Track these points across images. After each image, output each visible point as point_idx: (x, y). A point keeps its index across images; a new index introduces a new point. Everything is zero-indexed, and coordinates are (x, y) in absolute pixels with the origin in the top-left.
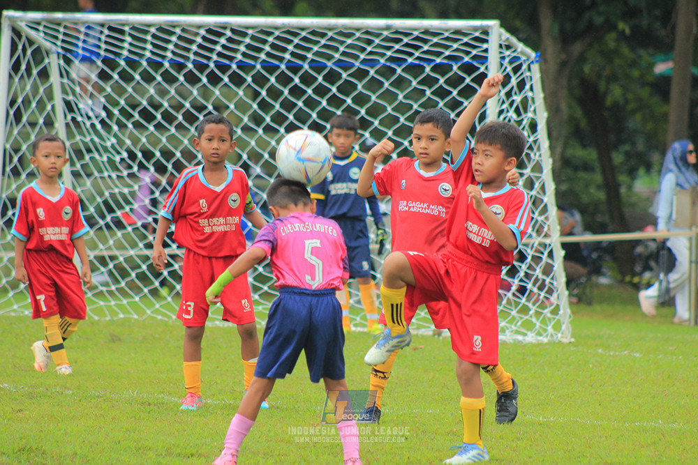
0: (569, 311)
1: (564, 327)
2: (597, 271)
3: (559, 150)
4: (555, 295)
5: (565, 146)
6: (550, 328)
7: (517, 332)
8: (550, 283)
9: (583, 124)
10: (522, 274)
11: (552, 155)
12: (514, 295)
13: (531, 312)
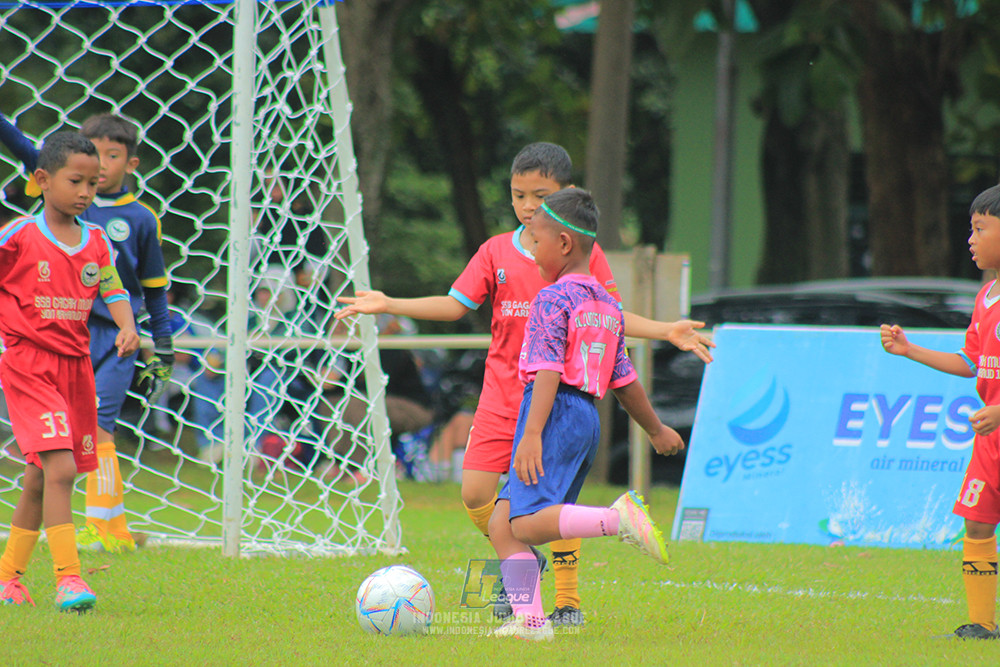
0: (397, 494)
1: (387, 526)
3: (375, 179)
4: (370, 462)
5: (388, 170)
6: (359, 529)
7: (295, 537)
8: (360, 438)
9: (423, 128)
10: (304, 422)
11: (363, 187)
13: (321, 497)
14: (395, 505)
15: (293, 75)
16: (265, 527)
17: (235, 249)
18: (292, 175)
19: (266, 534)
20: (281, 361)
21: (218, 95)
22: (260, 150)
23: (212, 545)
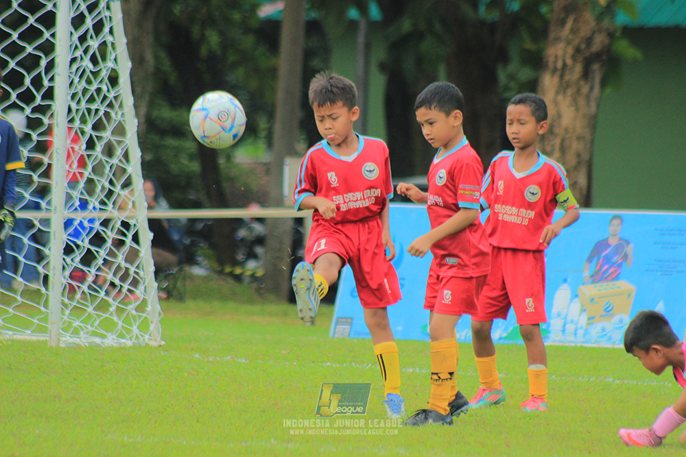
0: (158, 307)
1: (152, 328)
2: (190, 259)
3: (143, 110)
4: (141, 287)
5: (151, 105)
6: (135, 329)
7: (94, 334)
8: (136, 272)
9: (173, 78)
10: (100, 262)
11: (137, 115)
12: (90, 287)
13: (111, 309)
14: (157, 315)
15: (94, 44)
16: (75, 328)
17: (57, 153)
18: (93, 107)
19: (76, 332)
20: (86, 224)
21: (46, 55)
22: (73, 91)
23: (42, 339)
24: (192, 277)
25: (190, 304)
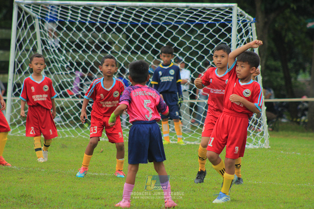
0: (268, 134)
1: (266, 141)
2: (281, 116)
3: (264, 62)
4: (262, 127)
5: (267, 60)
6: (260, 142)
8: (260, 121)
9: (275, 50)
13: (251, 135)
14: (268, 137)
15: (245, 39)
21: (228, 43)
24: (282, 123)
25: (281, 133)
